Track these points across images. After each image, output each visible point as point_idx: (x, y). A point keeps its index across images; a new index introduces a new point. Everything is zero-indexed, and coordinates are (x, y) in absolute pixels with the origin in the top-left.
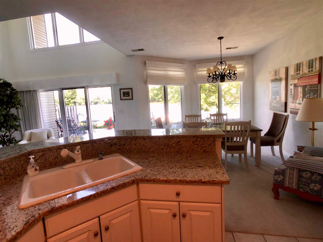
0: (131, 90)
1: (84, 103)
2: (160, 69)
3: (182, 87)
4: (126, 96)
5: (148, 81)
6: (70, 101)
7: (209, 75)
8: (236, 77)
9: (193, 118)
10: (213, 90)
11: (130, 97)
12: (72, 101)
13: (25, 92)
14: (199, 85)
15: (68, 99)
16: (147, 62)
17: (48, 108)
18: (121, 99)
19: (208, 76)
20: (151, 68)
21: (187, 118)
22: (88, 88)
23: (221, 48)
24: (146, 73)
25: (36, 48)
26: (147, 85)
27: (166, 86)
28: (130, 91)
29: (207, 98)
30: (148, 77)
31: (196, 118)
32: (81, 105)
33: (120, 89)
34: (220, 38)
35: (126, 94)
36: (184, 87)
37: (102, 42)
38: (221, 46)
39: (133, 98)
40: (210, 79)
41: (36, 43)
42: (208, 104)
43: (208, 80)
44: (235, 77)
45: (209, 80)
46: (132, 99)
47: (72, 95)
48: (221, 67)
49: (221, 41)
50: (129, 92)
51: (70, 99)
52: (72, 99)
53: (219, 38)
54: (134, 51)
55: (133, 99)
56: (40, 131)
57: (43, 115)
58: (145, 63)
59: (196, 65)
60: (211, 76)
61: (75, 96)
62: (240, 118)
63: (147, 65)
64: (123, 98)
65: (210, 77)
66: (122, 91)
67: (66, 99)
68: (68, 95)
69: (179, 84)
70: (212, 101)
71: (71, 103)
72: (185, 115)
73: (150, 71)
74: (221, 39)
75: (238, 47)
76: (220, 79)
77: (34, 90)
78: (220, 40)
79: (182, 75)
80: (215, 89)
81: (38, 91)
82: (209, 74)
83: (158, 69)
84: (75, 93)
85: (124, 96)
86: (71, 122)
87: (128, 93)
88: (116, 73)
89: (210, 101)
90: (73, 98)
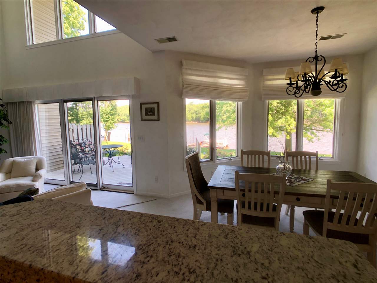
0: (157, 105)
1: (128, 120)
2: (205, 74)
3: (240, 103)
4: (149, 115)
5: (184, 91)
6: (109, 118)
7: (291, 81)
8: (344, 86)
9: (255, 156)
10: (283, 111)
11: (156, 117)
12: (111, 117)
13: (17, 103)
14: (267, 101)
15: (107, 115)
16: (184, 62)
17: (48, 127)
18: (142, 119)
19: (288, 84)
20: (189, 72)
21: (245, 156)
22: (98, 101)
23: (317, 31)
24: (182, 79)
25: (35, 43)
26: (182, 99)
27: (213, 101)
28: (155, 106)
29: (274, 120)
30: (185, 85)
31: (261, 156)
32: (124, 122)
33: (142, 104)
34: (317, 10)
35: (149, 111)
36: (243, 103)
37: (119, 31)
38: (317, 25)
39: (160, 118)
40: (291, 88)
41: (36, 37)
42: (275, 128)
43: (288, 91)
44: (342, 87)
45: (290, 91)
46: (158, 119)
47: (111, 110)
48: (315, 66)
49: (318, 15)
50: (154, 108)
51: (109, 115)
52: (111, 115)
53: (313, 11)
54: (161, 41)
55: (160, 120)
56: (26, 160)
57: (41, 136)
58: (181, 64)
59: (264, 70)
60: (294, 84)
61: (115, 112)
62: (333, 158)
63: (183, 67)
64: (144, 117)
65: (291, 86)
66: (144, 106)
67: (105, 114)
68: (108, 111)
69: (235, 98)
70: (280, 125)
71: (110, 120)
72: (242, 150)
73: (190, 76)
74: (318, 13)
75: (343, 36)
76: (312, 89)
77: (28, 101)
78: (316, 15)
79: (240, 85)
80: (284, 109)
81: (34, 102)
82: (290, 79)
83: (201, 73)
84: (115, 108)
85: (146, 114)
86: (86, 146)
87: (152, 109)
88: (135, 78)
89: (278, 125)
90: (113, 114)
